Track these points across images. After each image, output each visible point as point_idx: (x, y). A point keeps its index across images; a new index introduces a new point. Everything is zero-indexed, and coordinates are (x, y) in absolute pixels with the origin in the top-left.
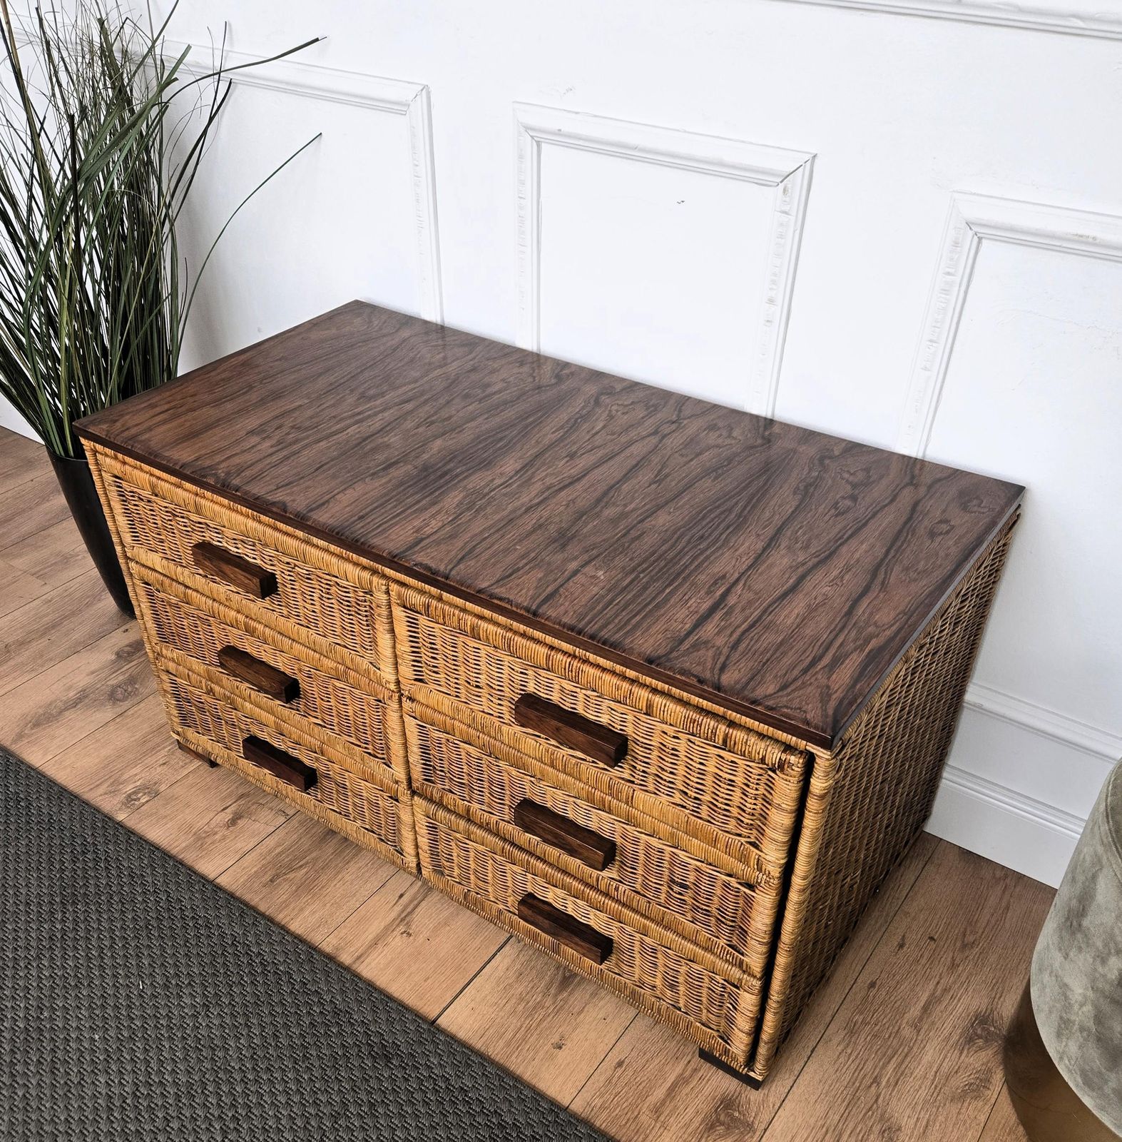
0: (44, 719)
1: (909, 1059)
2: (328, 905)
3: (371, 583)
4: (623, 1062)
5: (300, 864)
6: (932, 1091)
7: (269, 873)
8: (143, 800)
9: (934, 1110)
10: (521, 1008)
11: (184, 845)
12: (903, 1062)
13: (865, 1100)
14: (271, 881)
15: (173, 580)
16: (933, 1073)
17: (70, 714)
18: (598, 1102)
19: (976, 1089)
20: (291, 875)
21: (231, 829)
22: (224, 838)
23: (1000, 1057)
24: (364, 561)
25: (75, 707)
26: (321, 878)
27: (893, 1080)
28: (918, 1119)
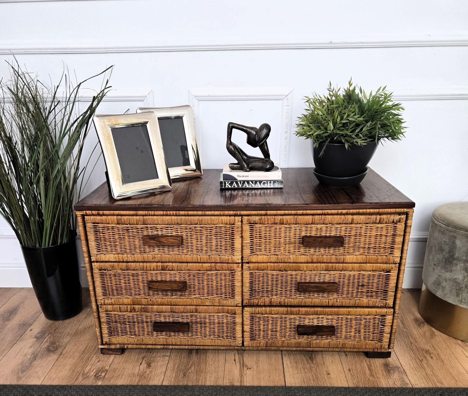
0: (25, 368)
1: (412, 335)
2: (213, 373)
3: (235, 220)
6: (425, 339)
7: (181, 374)
9: (430, 343)
10: (306, 370)
11: (137, 380)
13: (414, 348)
14: (185, 375)
15: (119, 262)
16: (421, 336)
17: (36, 362)
18: (355, 381)
21: (150, 368)
23: (429, 326)
25: (35, 359)
26: (202, 367)
27: (415, 341)
28: (430, 346)
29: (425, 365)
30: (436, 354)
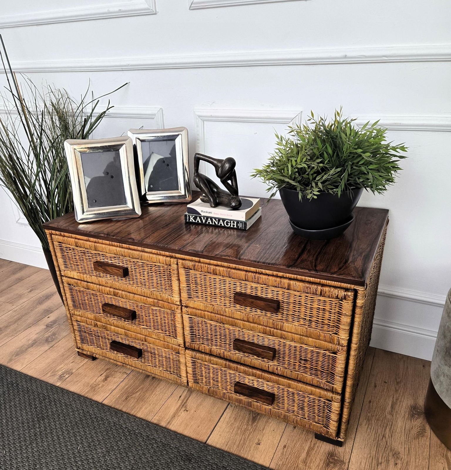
0: (20, 352)
1: (393, 426)
2: (152, 404)
3: (170, 261)
4: (286, 446)
5: (137, 391)
6: (406, 437)
7: (125, 396)
8: (67, 377)
9: (409, 443)
10: (239, 431)
11: (87, 391)
12: (391, 427)
13: (383, 444)
14: (126, 399)
15: (82, 281)
16: (404, 430)
17: (31, 349)
18: (280, 463)
19: (421, 433)
20: (134, 396)
21: (105, 382)
22: (103, 386)
23: (425, 421)
24: (167, 253)
25: (32, 346)
26: (146, 395)
27: (390, 435)
28: (405, 448)
30: (405, 462)
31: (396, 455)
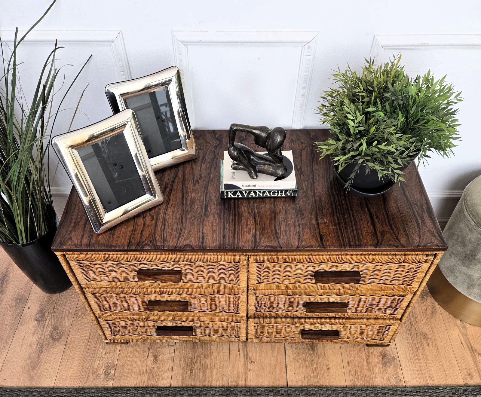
0: (34, 364)
1: (414, 313)
2: (218, 368)
4: (348, 362)
5: (195, 360)
6: (425, 318)
8: (113, 372)
9: (430, 323)
10: (307, 364)
13: (413, 331)
14: (191, 372)
16: (422, 313)
17: (43, 356)
18: (352, 378)
19: (434, 311)
20: (196, 366)
21: (158, 362)
22: (159, 368)
23: (432, 298)
25: (42, 352)
26: (207, 361)
27: (415, 321)
28: (428, 328)
29: (420, 355)
30: (433, 340)
31: (425, 336)
